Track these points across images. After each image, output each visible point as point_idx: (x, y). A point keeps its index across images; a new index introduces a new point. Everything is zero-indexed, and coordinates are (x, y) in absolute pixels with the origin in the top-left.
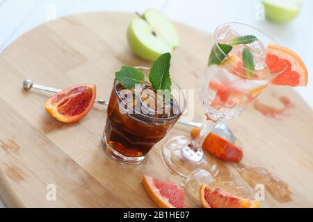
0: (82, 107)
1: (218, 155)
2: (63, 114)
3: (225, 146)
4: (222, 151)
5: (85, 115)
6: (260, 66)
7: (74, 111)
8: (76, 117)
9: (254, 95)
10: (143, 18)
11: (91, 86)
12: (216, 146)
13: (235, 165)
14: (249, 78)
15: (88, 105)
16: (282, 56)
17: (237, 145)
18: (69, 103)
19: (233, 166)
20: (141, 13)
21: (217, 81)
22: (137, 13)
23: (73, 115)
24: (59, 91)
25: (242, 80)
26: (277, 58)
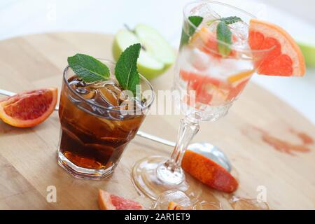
0: (38, 112)
1: (203, 181)
2: (11, 116)
3: (213, 169)
4: (209, 175)
5: (41, 122)
7: (26, 114)
8: (28, 122)
9: (235, 84)
10: (134, 32)
12: (202, 169)
13: (227, 195)
14: (224, 56)
15: (46, 110)
18: (20, 104)
19: (223, 197)
20: (132, 27)
22: (126, 26)
23: (25, 119)
24: (12, 94)
25: (216, 60)
26: (262, 36)
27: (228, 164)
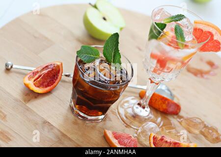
0: (53, 80)
1: (161, 110)
2: (38, 87)
3: (167, 102)
4: (164, 106)
5: (55, 86)
6: (189, 38)
7: (46, 84)
8: (48, 89)
10: (95, 7)
11: (59, 64)
12: (160, 103)
13: (175, 116)
15: (57, 78)
16: (206, 29)
17: (175, 101)
18: (42, 78)
19: (174, 118)
20: (93, 3)
21: (157, 52)
22: (90, 4)
23: (46, 87)
24: (33, 69)
26: (202, 30)
27: (171, 95)
